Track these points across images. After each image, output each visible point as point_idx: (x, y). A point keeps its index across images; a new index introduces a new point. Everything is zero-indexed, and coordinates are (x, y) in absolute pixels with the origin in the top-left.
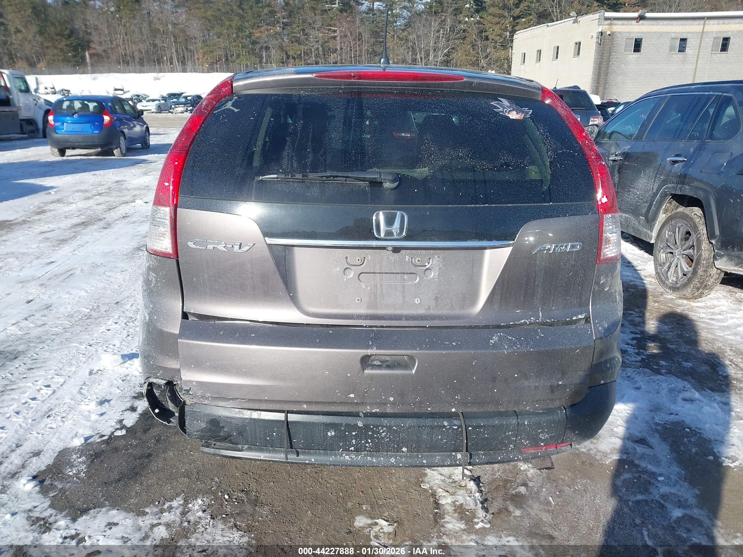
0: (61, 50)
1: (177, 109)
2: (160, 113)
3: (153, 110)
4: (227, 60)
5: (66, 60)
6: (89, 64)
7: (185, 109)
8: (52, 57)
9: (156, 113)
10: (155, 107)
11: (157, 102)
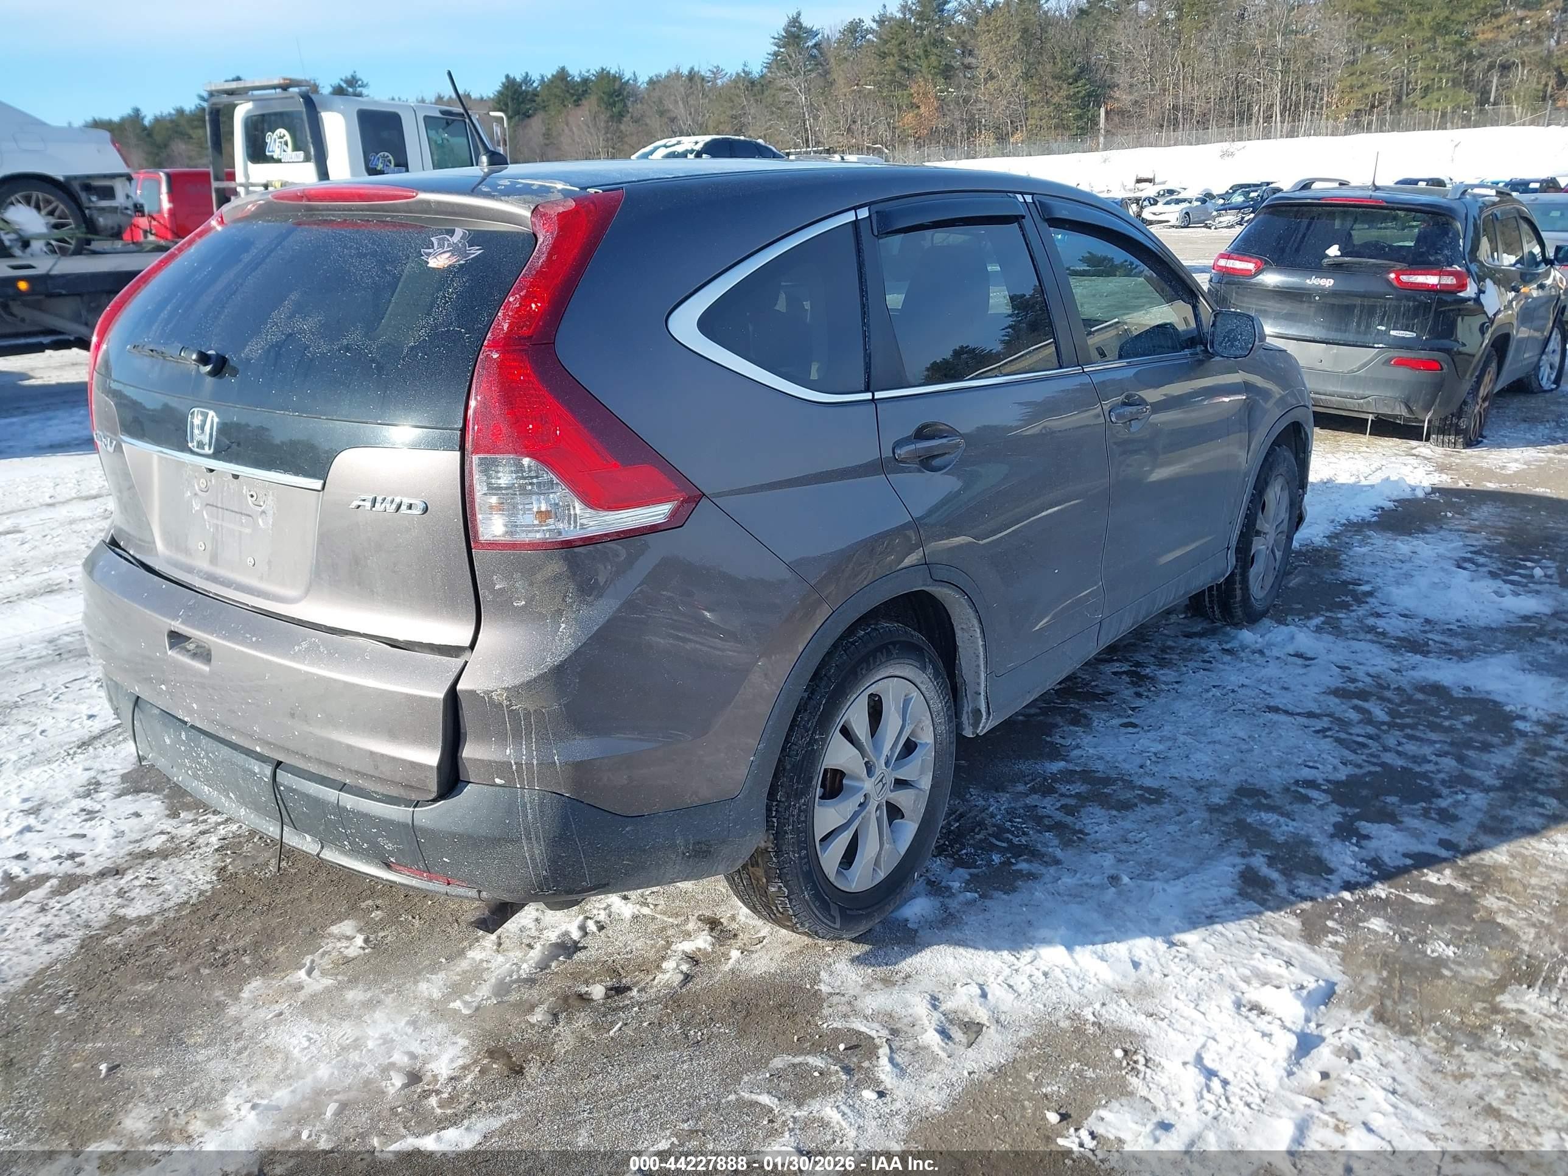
0: (1057, 107)
1: (1221, 219)
2: (1187, 227)
3: (1173, 222)
4: (1399, 101)
5: (1061, 126)
6: (1102, 131)
7: (1239, 219)
8: (1039, 123)
9: (1177, 227)
10: (1177, 215)
11: (1185, 205)
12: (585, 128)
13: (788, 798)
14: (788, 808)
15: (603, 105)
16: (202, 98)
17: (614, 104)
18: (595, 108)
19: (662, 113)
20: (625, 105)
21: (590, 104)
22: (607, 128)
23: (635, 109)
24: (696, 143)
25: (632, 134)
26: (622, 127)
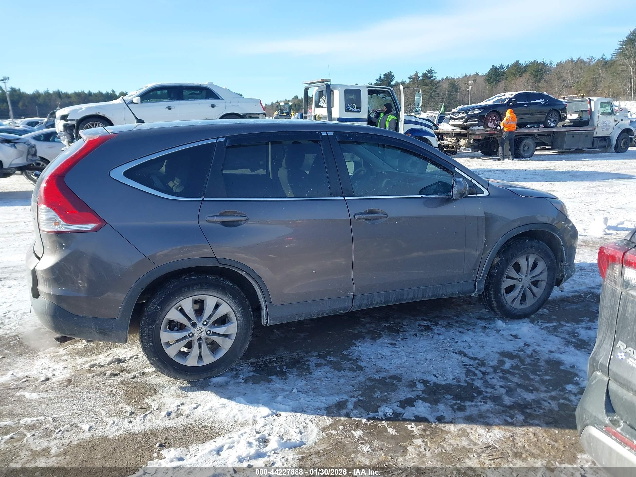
12: (523, 86)
13: (145, 325)
14: (145, 328)
15: (532, 76)
16: (377, 80)
17: (537, 76)
18: (529, 77)
19: (559, 78)
20: (543, 75)
21: (527, 75)
22: (533, 85)
23: (547, 77)
24: (512, 95)
25: (543, 88)
26: (540, 85)
